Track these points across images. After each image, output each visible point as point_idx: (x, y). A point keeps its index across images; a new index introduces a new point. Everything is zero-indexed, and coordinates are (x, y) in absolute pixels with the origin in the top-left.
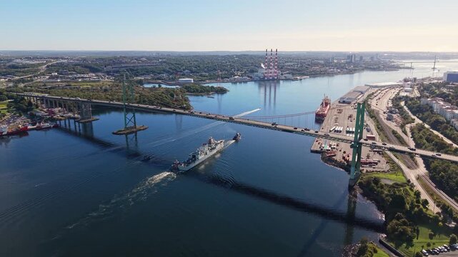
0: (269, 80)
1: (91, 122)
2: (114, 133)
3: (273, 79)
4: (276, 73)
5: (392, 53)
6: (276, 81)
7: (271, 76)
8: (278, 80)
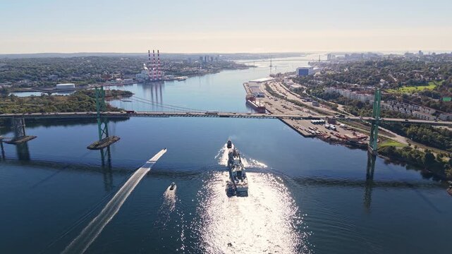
0: (154, 81)
1: (26, 142)
2: (88, 148)
3: (158, 81)
4: (160, 73)
5: (227, 54)
6: (160, 81)
7: (155, 77)
8: (163, 81)
